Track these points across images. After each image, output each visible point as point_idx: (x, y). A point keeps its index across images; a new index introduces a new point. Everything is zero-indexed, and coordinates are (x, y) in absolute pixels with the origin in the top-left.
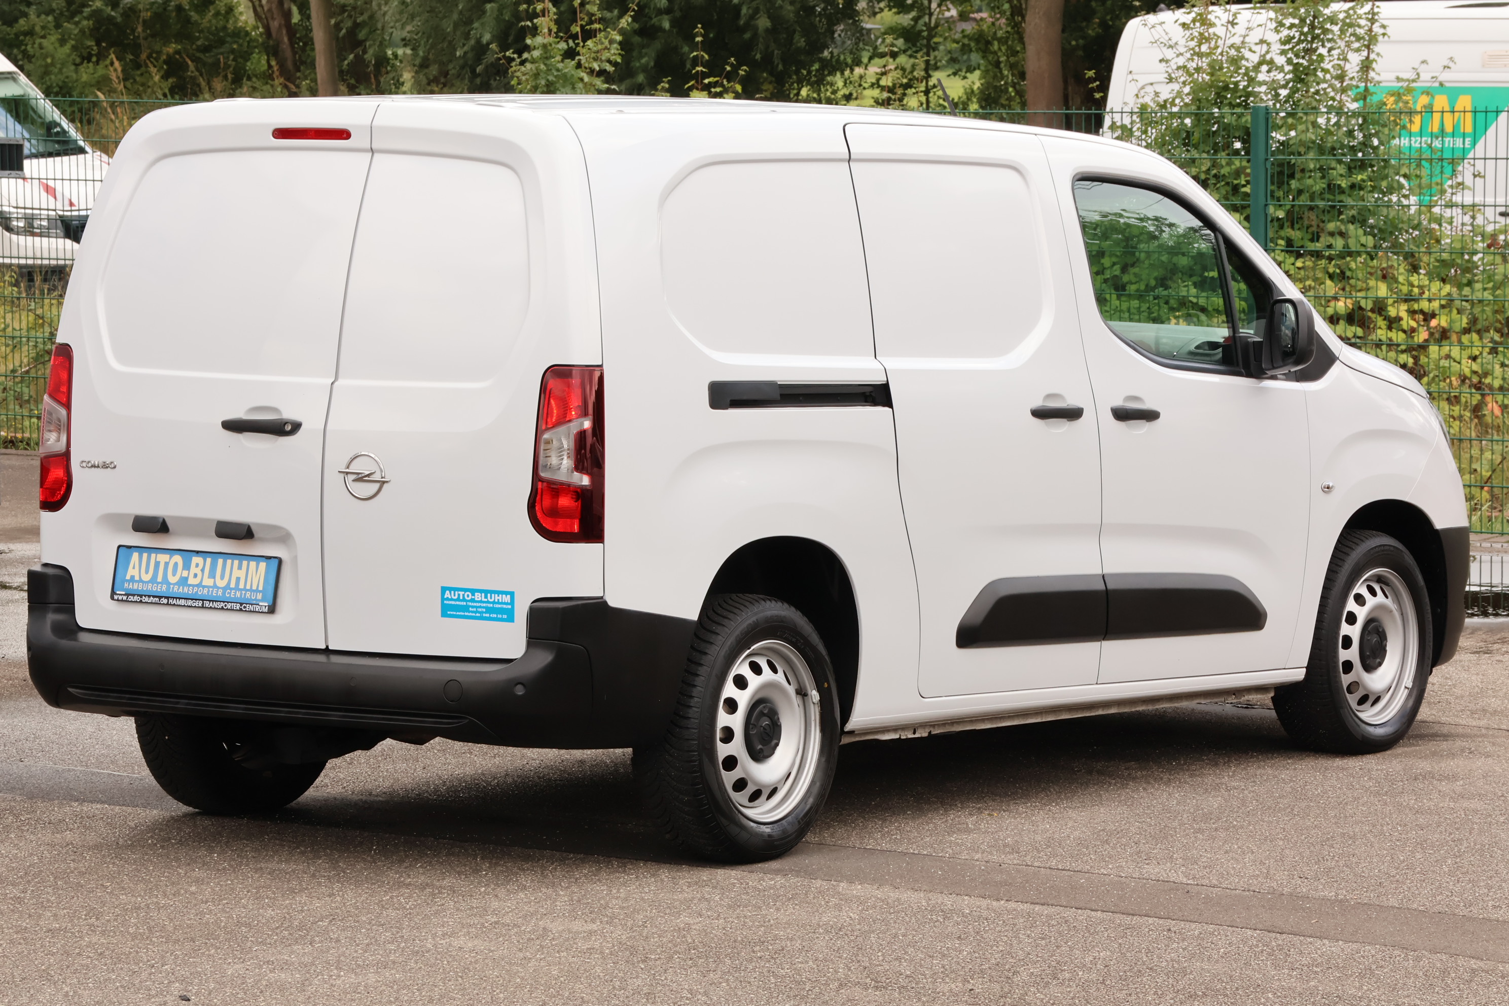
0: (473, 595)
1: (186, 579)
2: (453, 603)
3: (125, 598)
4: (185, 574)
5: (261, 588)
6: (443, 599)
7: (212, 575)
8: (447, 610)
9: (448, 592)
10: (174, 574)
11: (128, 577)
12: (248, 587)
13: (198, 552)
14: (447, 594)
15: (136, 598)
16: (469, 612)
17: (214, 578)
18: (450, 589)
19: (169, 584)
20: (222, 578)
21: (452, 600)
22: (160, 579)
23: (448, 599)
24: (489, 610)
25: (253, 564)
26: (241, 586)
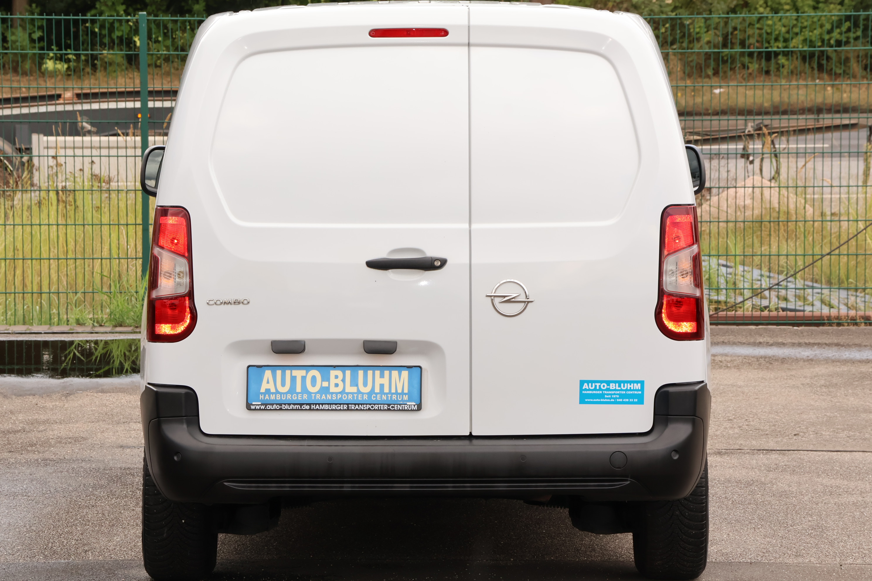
0: (608, 385)
1: (328, 388)
2: (590, 392)
3: (263, 407)
4: (325, 384)
5: (406, 391)
6: (581, 389)
7: (354, 384)
8: (584, 399)
9: (586, 384)
10: (314, 385)
11: (263, 390)
12: (393, 391)
13: (335, 367)
14: (585, 386)
15: (275, 407)
16: (605, 398)
17: (357, 385)
18: (588, 382)
19: (309, 393)
20: (365, 384)
21: (589, 390)
22: (299, 389)
23: (586, 390)
24: (622, 396)
25: (395, 373)
26: (386, 390)
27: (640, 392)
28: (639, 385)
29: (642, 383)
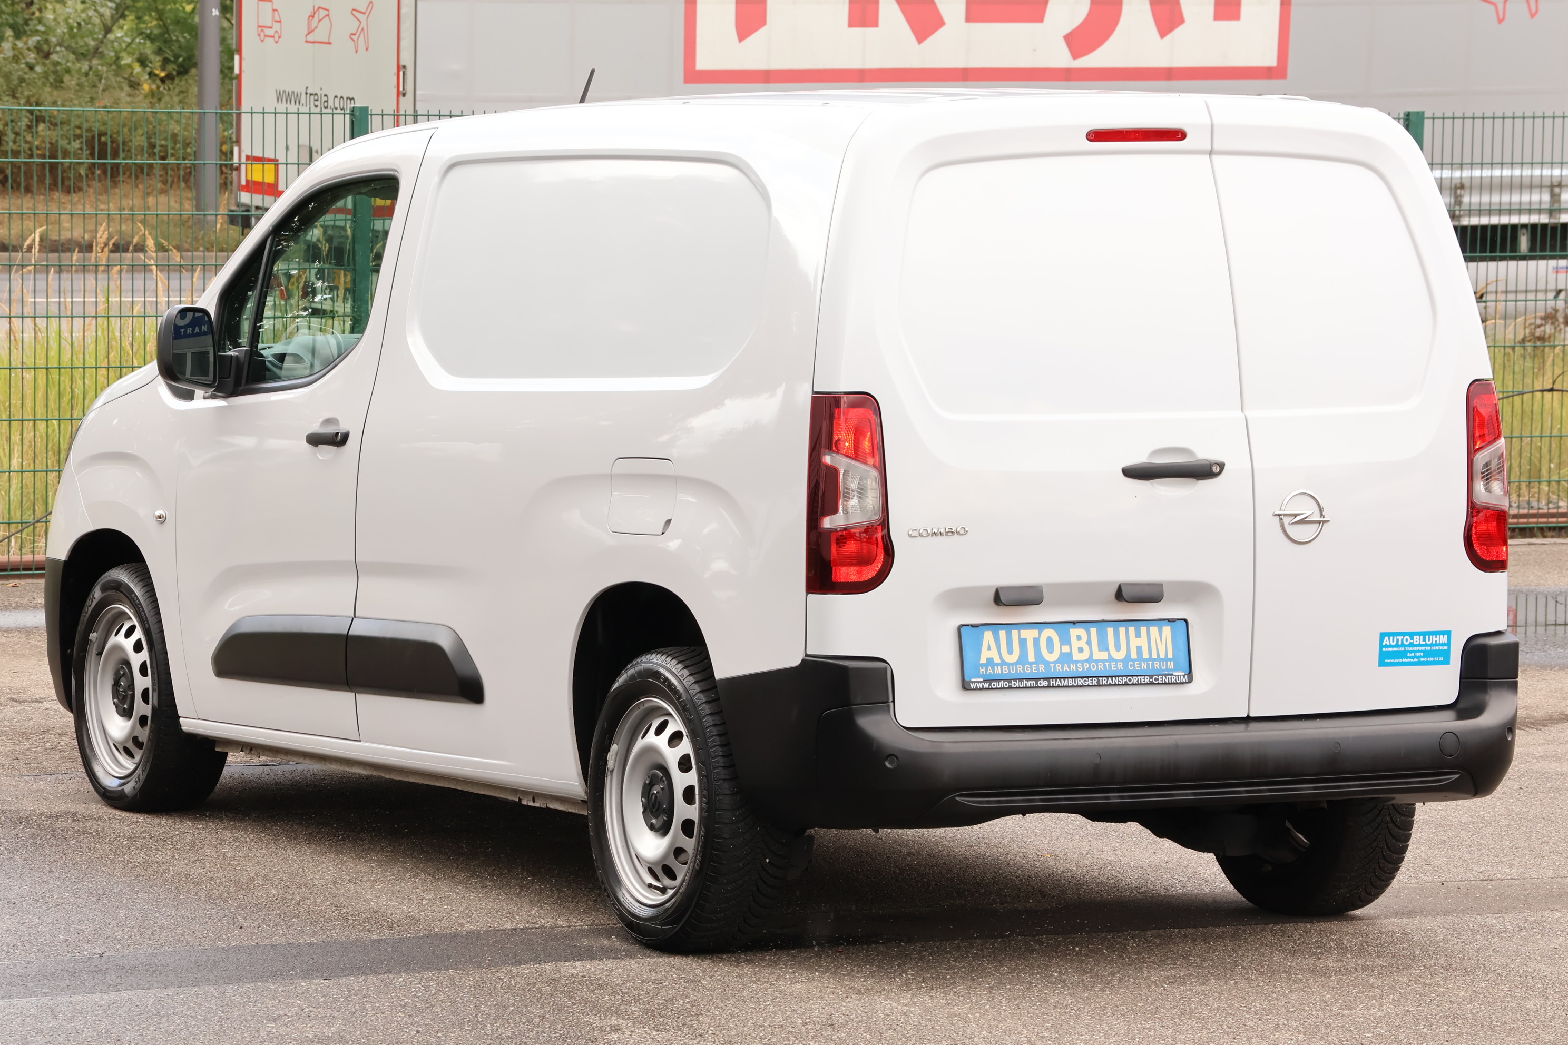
0: (1412, 639)
1: (1070, 654)
2: (1391, 649)
3: (986, 685)
4: (1066, 649)
5: (1170, 656)
6: (1381, 646)
7: (1103, 646)
8: (1386, 658)
9: (1386, 638)
10: (1051, 651)
11: (983, 660)
12: (1154, 656)
13: (1074, 623)
14: (1386, 641)
15: (1002, 684)
16: (1407, 658)
17: (1107, 650)
18: (1389, 635)
19: (1047, 663)
20: (1118, 648)
21: (1391, 646)
22: (1031, 658)
23: (1386, 646)
24: (1427, 654)
25: (1154, 630)
26: (1146, 655)
27: (1446, 648)
28: (1446, 636)
29: (1448, 633)
